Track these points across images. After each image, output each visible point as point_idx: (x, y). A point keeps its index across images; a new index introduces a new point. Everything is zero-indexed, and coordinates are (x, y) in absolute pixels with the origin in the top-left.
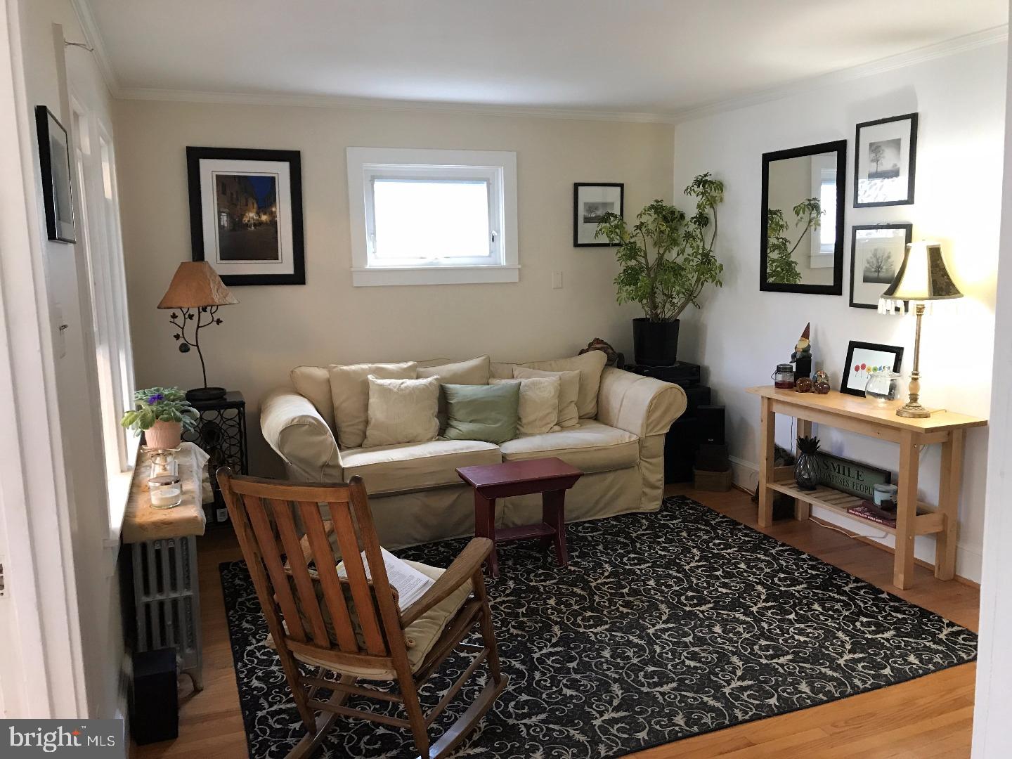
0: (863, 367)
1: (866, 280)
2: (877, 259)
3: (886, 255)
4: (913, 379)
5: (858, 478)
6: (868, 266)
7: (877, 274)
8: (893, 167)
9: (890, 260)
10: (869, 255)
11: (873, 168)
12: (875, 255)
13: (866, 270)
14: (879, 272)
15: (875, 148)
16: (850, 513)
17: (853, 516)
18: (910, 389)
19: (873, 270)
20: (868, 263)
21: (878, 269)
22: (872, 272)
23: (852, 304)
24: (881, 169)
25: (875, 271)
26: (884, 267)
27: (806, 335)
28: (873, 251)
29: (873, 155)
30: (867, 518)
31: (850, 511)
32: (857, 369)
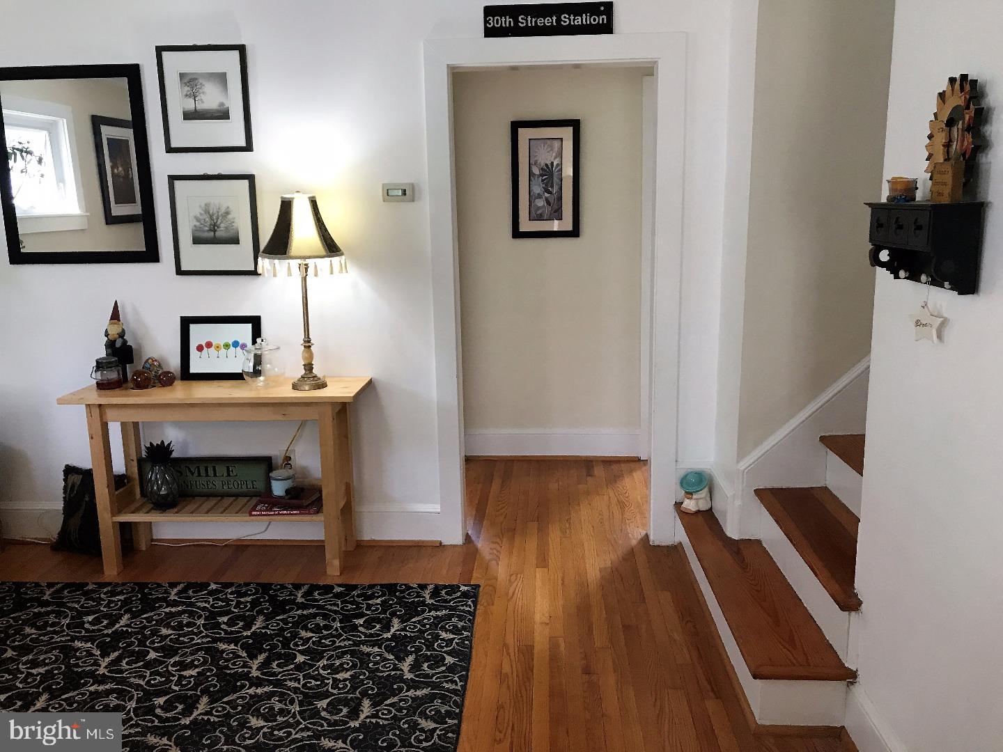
0: (209, 345)
1: (197, 241)
2: (211, 217)
3: (223, 210)
4: (305, 347)
5: (229, 475)
6: (198, 224)
7: (212, 233)
8: (219, 106)
9: (230, 217)
10: (197, 211)
11: (190, 105)
12: (207, 211)
13: (195, 230)
14: (215, 231)
15: (190, 81)
16: (254, 515)
17: (261, 517)
18: (304, 359)
19: (207, 228)
20: (198, 220)
21: (214, 228)
22: (204, 231)
23: (179, 272)
24: (200, 107)
25: (210, 230)
26: (222, 225)
27: (115, 316)
28: (203, 205)
29: (187, 89)
30: (279, 514)
31: (254, 513)
32: (200, 348)
